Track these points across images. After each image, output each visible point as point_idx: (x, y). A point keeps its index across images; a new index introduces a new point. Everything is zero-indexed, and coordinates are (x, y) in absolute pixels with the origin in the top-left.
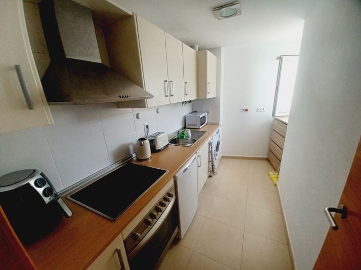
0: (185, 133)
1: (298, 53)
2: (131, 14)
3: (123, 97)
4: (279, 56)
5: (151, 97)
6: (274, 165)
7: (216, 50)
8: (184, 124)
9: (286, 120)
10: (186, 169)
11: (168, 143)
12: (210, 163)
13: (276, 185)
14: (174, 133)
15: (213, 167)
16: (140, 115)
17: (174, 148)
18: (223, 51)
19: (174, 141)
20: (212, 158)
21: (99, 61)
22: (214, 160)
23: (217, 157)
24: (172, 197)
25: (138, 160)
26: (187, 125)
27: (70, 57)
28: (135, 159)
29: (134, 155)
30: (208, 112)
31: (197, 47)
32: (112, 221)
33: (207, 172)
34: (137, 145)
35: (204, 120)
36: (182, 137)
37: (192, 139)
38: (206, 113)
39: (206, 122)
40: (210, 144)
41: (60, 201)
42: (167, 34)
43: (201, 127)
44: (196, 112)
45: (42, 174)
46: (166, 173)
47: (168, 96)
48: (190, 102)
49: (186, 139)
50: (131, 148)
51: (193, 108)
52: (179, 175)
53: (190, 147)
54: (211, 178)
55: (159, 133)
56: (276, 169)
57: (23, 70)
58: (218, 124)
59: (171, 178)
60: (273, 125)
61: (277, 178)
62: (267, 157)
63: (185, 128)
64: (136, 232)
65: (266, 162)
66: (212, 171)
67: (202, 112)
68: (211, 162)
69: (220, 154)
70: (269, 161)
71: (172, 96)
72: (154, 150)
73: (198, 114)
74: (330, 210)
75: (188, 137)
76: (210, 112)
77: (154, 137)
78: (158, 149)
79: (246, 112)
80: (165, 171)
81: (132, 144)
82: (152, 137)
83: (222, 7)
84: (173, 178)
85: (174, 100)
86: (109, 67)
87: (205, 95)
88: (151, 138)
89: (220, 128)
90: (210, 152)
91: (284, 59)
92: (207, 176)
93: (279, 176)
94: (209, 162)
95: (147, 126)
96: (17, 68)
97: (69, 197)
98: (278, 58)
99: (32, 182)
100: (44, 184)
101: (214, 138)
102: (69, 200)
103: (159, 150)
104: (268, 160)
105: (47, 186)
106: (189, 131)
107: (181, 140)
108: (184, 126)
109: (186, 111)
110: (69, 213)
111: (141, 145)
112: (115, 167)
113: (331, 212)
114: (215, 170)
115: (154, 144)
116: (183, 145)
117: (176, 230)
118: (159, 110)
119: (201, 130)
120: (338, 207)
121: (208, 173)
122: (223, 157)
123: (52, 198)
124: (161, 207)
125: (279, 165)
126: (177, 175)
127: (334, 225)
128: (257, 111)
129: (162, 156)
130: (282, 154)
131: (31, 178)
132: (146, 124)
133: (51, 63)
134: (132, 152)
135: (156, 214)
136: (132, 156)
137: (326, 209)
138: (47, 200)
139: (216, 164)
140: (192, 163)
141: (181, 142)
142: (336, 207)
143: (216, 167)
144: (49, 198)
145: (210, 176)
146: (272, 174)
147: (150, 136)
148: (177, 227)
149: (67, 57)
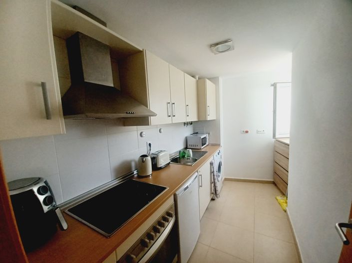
0: (186, 152)
1: (290, 80)
2: (142, 50)
3: (129, 113)
4: (273, 83)
5: (154, 115)
6: (281, 189)
7: (214, 80)
8: (185, 145)
9: (287, 141)
10: (187, 187)
11: (169, 161)
12: (213, 185)
13: (285, 211)
14: (175, 152)
15: (215, 189)
16: (144, 133)
17: (175, 167)
18: (221, 80)
19: (175, 160)
20: (214, 179)
21: (112, 85)
22: (216, 181)
23: (220, 179)
24: (172, 217)
25: (139, 177)
26: (188, 145)
27: (87, 81)
28: (136, 176)
29: (135, 172)
30: (209, 134)
31: (197, 77)
32: (106, 237)
33: (209, 194)
34: (139, 160)
35: (205, 141)
36: (184, 157)
37: (193, 159)
38: (207, 135)
39: (207, 143)
40: (211, 164)
41: (58, 211)
42: (170, 65)
43: (202, 147)
44: (197, 133)
45: (46, 182)
46: (166, 190)
47: (170, 116)
48: (191, 123)
49: (188, 159)
50: (133, 164)
51: (194, 129)
52: (179, 192)
53: (191, 165)
54: (213, 202)
55: (161, 151)
56: (284, 193)
57: (48, 87)
58: (219, 145)
59: (171, 195)
60: (275, 146)
61: (286, 203)
62: (273, 180)
63: (186, 148)
64: (131, 253)
65: (272, 186)
66: (215, 194)
67: (203, 134)
68: (213, 183)
69: (222, 176)
70: (276, 185)
71: (174, 116)
72: (155, 168)
73: (199, 135)
74: (341, 225)
75: (189, 157)
76: (211, 134)
77: (155, 154)
78: (160, 166)
79: (247, 134)
80: (165, 188)
81: (134, 161)
82: (154, 154)
83: (217, 44)
84: (173, 196)
85: (176, 120)
86: (120, 89)
87: (206, 117)
88: (153, 156)
89: (222, 149)
90: (212, 172)
91: (278, 85)
92: (209, 199)
93: (288, 201)
94: (211, 183)
95: (150, 145)
96: (43, 85)
97: (66, 211)
98: (272, 85)
99: (35, 189)
100: (46, 192)
101: (215, 158)
102: (66, 213)
103: (161, 168)
104: (274, 183)
105: (48, 194)
106: (191, 150)
107: (182, 159)
108: (185, 146)
109: (188, 132)
110: (65, 226)
111: (143, 161)
112: (116, 183)
113: (342, 228)
114: (218, 193)
115: (155, 162)
116: (184, 164)
117: (176, 259)
118: (162, 130)
119: (202, 150)
120: (349, 222)
121: (211, 195)
122: (226, 180)
123: (51, 208)
124: (159, 227)
125: (287, 188)
126: (177, 193)
127: (345, 239)
128: (257, 133)
129: (163, 174)
130: (288, 176)
131: (35, 185)
132: (149, 142)
133: (71, 87)
134: (133, 169)
135: (154, 234)
136: (133, 173)
137: (337, 225)
138: (46, 209)
139: (219, 186)
140: (193, 182)
141: (183, 161)
142: (347, 222)
143: (219, 188)
144: (48, 207)
145: (213, 199)
146: (280, 198)
147: (152, 154)
148: (176, 256)
149: (85, 81)
